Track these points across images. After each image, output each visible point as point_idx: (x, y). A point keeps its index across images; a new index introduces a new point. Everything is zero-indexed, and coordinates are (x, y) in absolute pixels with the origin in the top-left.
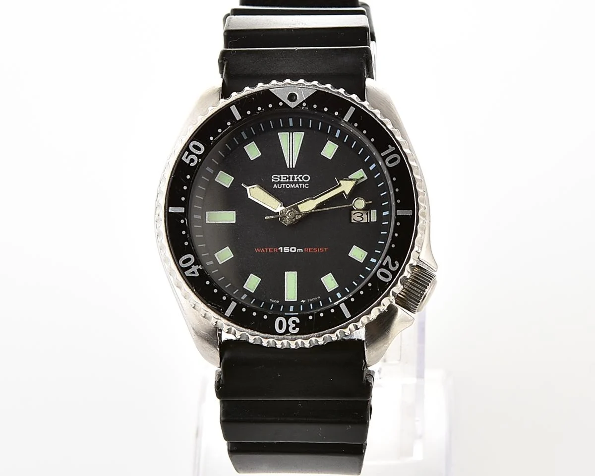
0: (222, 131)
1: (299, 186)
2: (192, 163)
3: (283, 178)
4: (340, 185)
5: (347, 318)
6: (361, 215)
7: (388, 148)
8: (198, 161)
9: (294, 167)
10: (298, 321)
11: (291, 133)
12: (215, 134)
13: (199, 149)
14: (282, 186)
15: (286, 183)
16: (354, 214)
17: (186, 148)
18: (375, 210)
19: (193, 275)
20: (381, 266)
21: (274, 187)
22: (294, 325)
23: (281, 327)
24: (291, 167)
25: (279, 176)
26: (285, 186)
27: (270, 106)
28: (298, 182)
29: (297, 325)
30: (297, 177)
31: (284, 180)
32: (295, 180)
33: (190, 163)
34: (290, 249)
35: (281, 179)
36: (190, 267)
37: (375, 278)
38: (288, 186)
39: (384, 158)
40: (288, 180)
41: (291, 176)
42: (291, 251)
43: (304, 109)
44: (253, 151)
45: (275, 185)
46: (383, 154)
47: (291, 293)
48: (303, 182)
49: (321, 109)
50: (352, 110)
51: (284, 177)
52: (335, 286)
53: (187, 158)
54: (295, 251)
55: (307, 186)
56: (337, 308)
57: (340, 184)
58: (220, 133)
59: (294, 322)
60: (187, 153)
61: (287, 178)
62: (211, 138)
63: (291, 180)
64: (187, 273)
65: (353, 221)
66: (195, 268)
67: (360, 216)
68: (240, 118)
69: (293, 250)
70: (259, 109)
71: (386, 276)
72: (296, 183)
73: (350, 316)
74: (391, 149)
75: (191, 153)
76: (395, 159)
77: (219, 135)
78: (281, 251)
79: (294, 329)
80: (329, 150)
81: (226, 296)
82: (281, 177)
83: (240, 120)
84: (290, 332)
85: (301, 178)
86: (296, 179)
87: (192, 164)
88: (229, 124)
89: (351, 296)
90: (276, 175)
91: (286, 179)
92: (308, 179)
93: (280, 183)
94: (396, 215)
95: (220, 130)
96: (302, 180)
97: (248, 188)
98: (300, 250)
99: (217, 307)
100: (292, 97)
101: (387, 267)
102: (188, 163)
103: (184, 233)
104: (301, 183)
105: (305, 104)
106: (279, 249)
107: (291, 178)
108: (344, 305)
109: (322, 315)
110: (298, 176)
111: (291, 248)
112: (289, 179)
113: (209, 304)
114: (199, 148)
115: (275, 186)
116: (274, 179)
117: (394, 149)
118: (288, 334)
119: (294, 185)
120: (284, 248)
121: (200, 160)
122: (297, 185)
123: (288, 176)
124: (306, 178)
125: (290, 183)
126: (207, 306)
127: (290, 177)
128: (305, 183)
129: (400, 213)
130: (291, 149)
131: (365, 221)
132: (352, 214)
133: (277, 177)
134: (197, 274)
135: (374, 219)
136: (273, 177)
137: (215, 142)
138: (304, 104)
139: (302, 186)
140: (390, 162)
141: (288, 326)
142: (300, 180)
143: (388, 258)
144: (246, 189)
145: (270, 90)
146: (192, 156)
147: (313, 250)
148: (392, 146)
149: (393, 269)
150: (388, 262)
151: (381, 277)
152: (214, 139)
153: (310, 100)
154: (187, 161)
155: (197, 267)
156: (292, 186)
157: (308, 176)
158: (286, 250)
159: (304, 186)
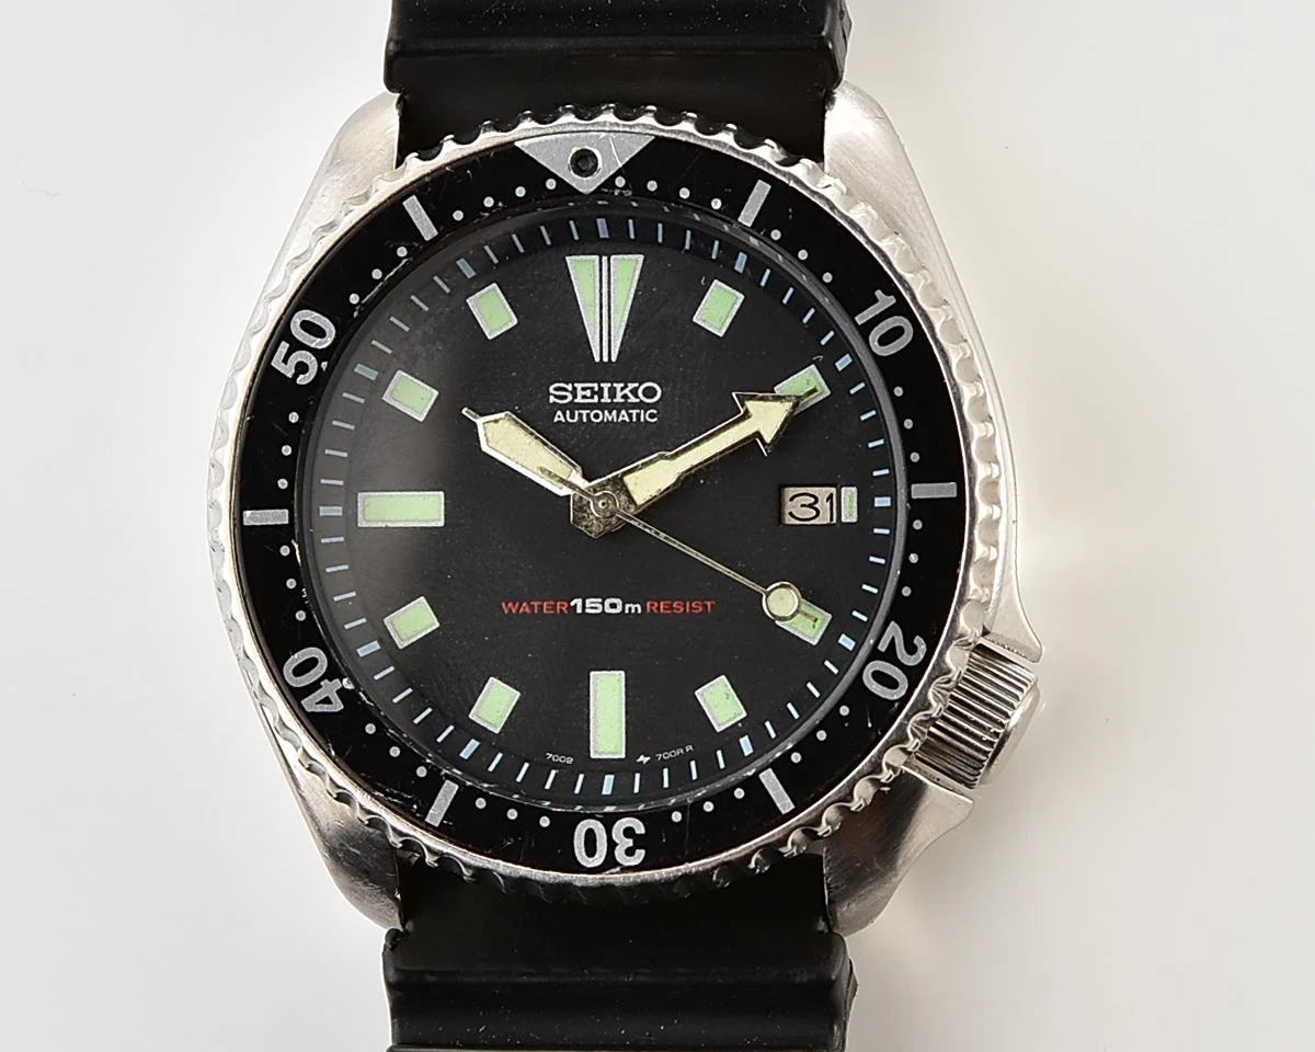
0: (384, 276)
1: (630, 415)
2: (301, 376)
3: (583, 391)
4: (747, 415)
5: (784, 812)
6: (813, 500)
7: (876, 301)
8: (320, 369)
9: (614, 359)
10: (640, 829)
11: (605, 258)
12: (365, 285)
13: (318, 332)
14: (580, 415)
15: (590, 407)
16: (792, 499)
17: (282, 332)
18: (854, 489)
19: (325, 708)
20: (875, 655)
21: (556, 419)
22: (630, 843)
23: (591, 850)
24: (605, 359)
25: (570, 387)
26: (588, 415)
27: (520, 192)
28: (626, 406)
29: (639, 841)
30: (622, 389)
31: (584, 397)
32: (619, 399)
33: (296, 376)
34: (603, 603)
35: (575, 396)
36: (316, 686)
37: (857, 690)
38: (596, 416)
39: (865, 330)
41: (606, 386)
42: (609, 610)
43: (621, 194)
44: (493, 313)
45: (559, 413)
46: (861, 319)
47: (608, 733)
48: (641, 405)
49: (667, 193)
50: (761, 190)
51: (584, 389)
52: (736, 715)
53: (285, 361)
54: (618, 610)
55: (652, 416)
56: (753, 784)
57: (747, 412)
58: (378, 281)
59: (629, 832)
60: (284, 346)
61: (593, 393)
62: (354, 299)
63: (606, 399)
64: (310, 704)
65: (789, 520)
68: (435, 233)
70: (489, 202)
71: (891, 683)
72: (619, 407)
73: (793, 807)
74: (885, 301)
75: (296, 346)
76: (897, 332)
77: (377, 289)
78: (579, 611)
79: (630, 852)
80: (718, 308)
81: (426, 765)
82: (575, 389)
83: (435, 240)
84: (618, 864)
85: (634, 392)
86: (619, 394)
87: (302, 380)
88: (402, 252)
89: (790, 746)
90: (562, 385)
91: (592, 397)
92: (655, 394)
93: (573, 407)
94: (910, 500)
95: (377, 274)
96: (636, 399)
97: (480, 421)
98: (633, 606)
99: (401, 798)
100: (584, 162)
101: (890, 656)
102: (290, 375)
103: (291, 584)
104: (634, 406)
105: (624, 182)
106: (572, 605)
107: (606, 394)
108: (773, 775)
109: (709, 807)
110: (626, 387)
111: (608, 601)
112: (601, 397)
113: (376, 793)
114: (322, 329)
115: (559, 417)
116: (556, 397)
117: (892, 300)
118: (614, 870)
119: (614, 412)
120: (588, 601)
121: (324, 365)
122: (623, 412)
123: (596, 386)
125: (601, 406)
126: (373, 796)
127: (601, 389)
128: (647, 407)
129: (922, 491)
130: (605, 307)
131: (824, 520)
132: (787, 499)
133: (566, 390)
134: (338, 705)
135: (850, 514)
136: (551, 389)
137: (367, 309)
138: (620, 182)
139: (638, 415)
140: (884, 341)
141: (612, 845)
142: (632, 399)
143: (894, 630)
144: (475, 424)
145: (517, 144)
146: (300, 356)
147: (671, 608)
148: (887, 293)
149: (911, 661)
150: (893, 639)
151: (876, 688)
152: (361, 299)
153: (635, 169)
154: (288, 371)
155: (337, 684)
156: (608, 416)
157: (656, 386)
158: (593, 606)
159: (644, 416)
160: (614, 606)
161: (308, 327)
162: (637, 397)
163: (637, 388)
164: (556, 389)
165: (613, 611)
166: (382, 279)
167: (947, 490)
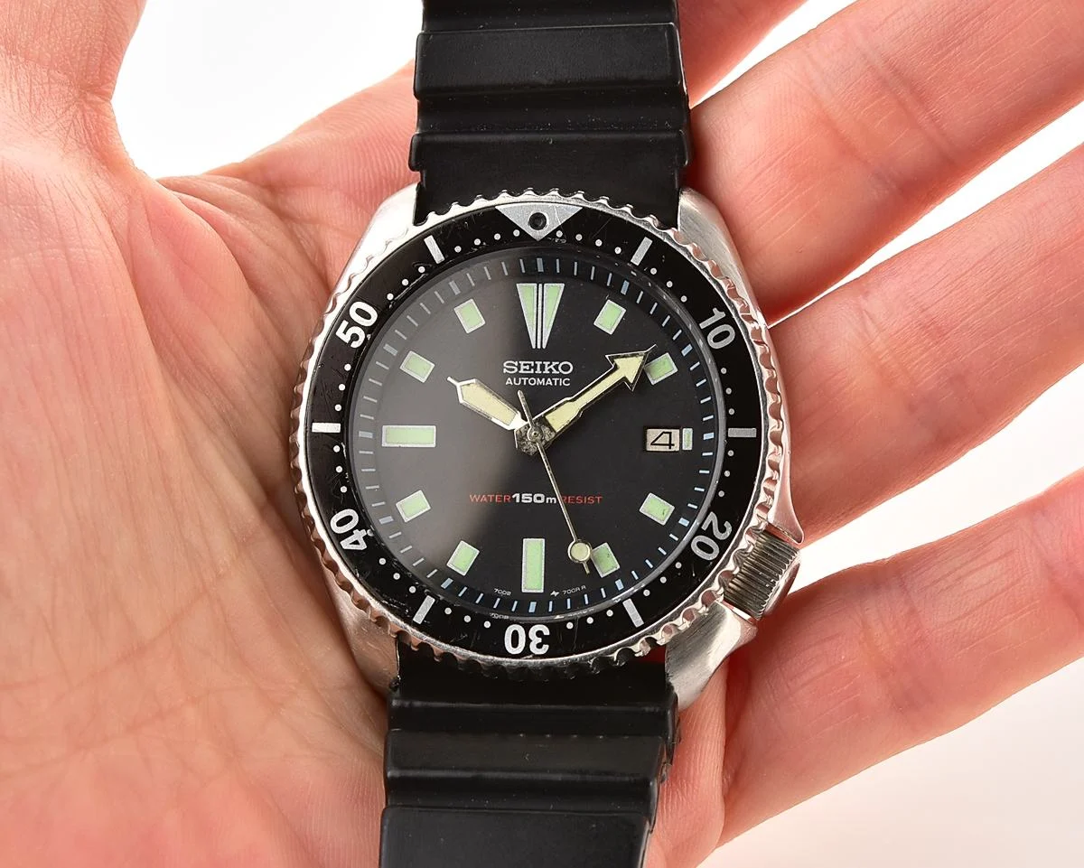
0: (410, 284)
1: (553, 382)
2: (354, 342)
5: (637, 626)
7: (714, 315)
8: (366, 339)
9: (544, 347)
10: (546, 632)
11: (540, 285)
12: (397, 289)
13: (366, 316)
14: (522, 381)
15: (528, 376)
17: (344, 315)
18: (691, 430)
19: (355, 547)
20: (699, 532)
21: (507, 383)
22: (540, 640)
23: (515, 643)
24: (539, 347)
25: (516, 364)
26: (527, 381)
27: (497, 237)
28: (551, 375)
29: (545, 640)
30: (549, 365)
31: (525, 370)
32: (546, 372)
33: (351, 342)
34: (532, 497)
35: (519, 369)
36: (350, 533)
37: (687, 554)
38: (532, 382)
39: (706, 332)
40: (532, 371)
41: (539, 363)
42: (536, 501)
43: (559, 241)
44: (470, 318)
45: (509, 379)
46: (703, 325)
47: (533, 577)
48: (560, 376)
49: (589, 242)
50: (646, 244)
51: (525, 365)
52: (615, 566)
53: (345, 332)
54: (542, 501)
55: (566, 382)
56: (619, 608)
58: (405, 287)
59: (539, 634)
60: (345, 324)
61: (531, 367)
63: (538, 371)
64: (346, 544)
65: (650, 448)
66: (359, 535)
68: (443, 258)
69: (539, 498)
70: (477, 242)
71: (709, 550)
72: (546, 376)
73: (642, 623)
74: (718, 315)
75: (352, 323)
76: (725, 335)
77: (404, 292)
78: (518, 501)
79: (539, 646)
80: (610, 317)
81: (415, 586)
82: (519, 364)
83: (442, 263)
84: (531, 653)
85: (556, 367)
86: (547, 368)
87: (355, 345)
88: (422, 269)
89: (643, 585)
90: (512, 362)
91: (530, 370)
92: (569, 369)
93: (518, 375)
94: (727, 437)
97: (458, 385)
98: (551, 499)
99: (399, 605)
100: (537, 220)
101: (709, 533)
102: (347, 341)
103: (339, 469)
104: (556, 376)
105: (561, 234)
106: (514, 496)
107: (538, 368)
108: (632, 603)
109: (590, 621)
110: (551, 364)
111: (536, 496)
112: (535, 370)
113: (384, 601)
114: (368, 313)
115: (509, 381)
116: (508, 369)
117: (723, 315)
118: (528, 657)
119: (543, 379)
120: (523, 495)
121: (369, 336)
122: (549, 379)
123: (532, 363)
124: (566, 368)
125: (535, 375)
126: (381, 603)
127: (536, 365)
128: (563, 377)
129: (735, 433)
130: (540, 316)
132: (650, 435)
133: (514, 365)
134: (363, 546)
135: (688, 446)
136: (505, 365)
137: (397, 303)
138: (559, 234)
139: (558, 381)
140: (717, 339)
141: (528, 641)
142: (555, 372)
143: (712, 517)
144: (456, 387)
145: (496, 207)
146: (354, 330)
147: (575, 500)
148: (720, 310)
149: (722, 537)
150: (711, 523)
151: (699, 552)
152: (395, 297)
153: (569, 226)
154: (346, 338)
155: (363, 533)
156: (539, 382)
157: (570, 364)
158: (527, 498)
159: (562, 382)
161: (360, 312)
162: (557, 370)
163: (558, 365)
164: (508, 364)
165: (539, 501)
166: (408, 286)
167: (750, 433)
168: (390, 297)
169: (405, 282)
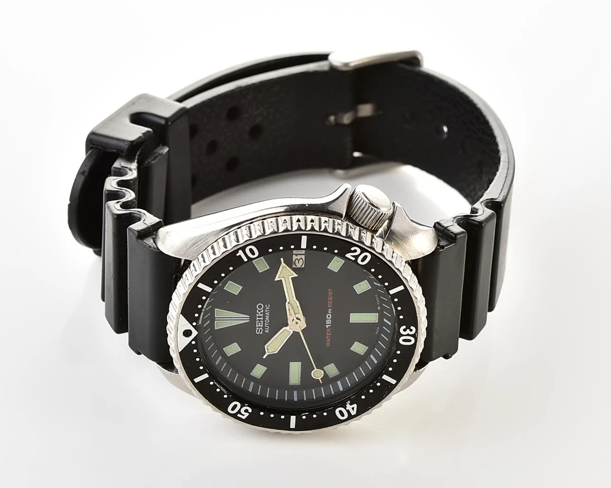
0: (218, 388)
1: (267, 312)
3: (259, 325)
5: (404, 288)
7: (240, 256)
9: (248, 317)
10: (404, 327)
11: (216, 320)
12: (221, 393)
13: (235, 406)
14: (267, 325)
15: (264, 323)
17: (234, 416)
19: (355, 409)
20: (356, 261)
22: (408, 330)
23: (409, 341)
24: (249, 319)
25: (257, 328)
26: (267, 323)
27: (195, 351)
28: (264, 313)
29: (408, 327)
31: (261, 325)
32: (262, 315)
33: (249, 413)
35: (261, 327)
36: (348, 411)
37: (366, 266)
38: (267, 321)
39: (249, 259)
40: (262, 321)
41: (257, 319)
42: (330, 318)
43: (198, 324)
44: (233, 349)
46: (246, 260)
47: (370, 318)
48: (264, 309)
50: (201, 285)
51: (258, 324)
52: (366, 283)
53: (243, 415)
55: (268, 306)
56: (394, 296)
59: (405, 330)
60: (239, 415)
61: (260, 322)
64: (354, 413)
66: (349, 407)
67: (299, 261)
68: (206, 374)
69: (329, 316)
70: (198, 359)
71: (366, 257)
72: (265, 315)
73: (402, 286)
74: (240, 253)
75: (239, 412)
76: (251, 250)
77: (223, 390)
79: (411, 330)
80: (234, 288)
81: (377, 383)
83: (209, 375)
84: (415, 334)
86: (260, 315)
87: (250, 411)
88: (212, 383)
89: (383, 286)
90: (257, 330)
92: (261, 306)
93: (264, 327)
94: (306, 249)
99: (386, 390)
100: (187, 333)
103: (315, 416)
107: (260, 319)
108: (391, 290)
109: (399, 308)
110: (258, 313)
111: (327, 318)
115: (267, 331)
116: (260, 332)
117: (241, 251)
121: (246, 405)
123: (257, 322)
124: (260, 307)
125: (264, 320)
126: (385, 398)
127: (258, 320)
128: (265, 307)
129: (304, 245)
130: (231, 319)
131: (303, 257)
134: (355, 406)
136: (258, 333)
137: (229, 393)
138: (194, 324)
140: (253, 254)
141: (408, 335)
142: (262, 311)
144: (268, 355)
145: (178, 353)
146: (242, 411)
148: (238, 252)
149: (359, 251)
150: (351, 256)
151: (366, 261)
153: (190, 319)
154: (247, 415)
155: (348, 406)
156: (267, 318)
157: (258, 305)
158: (329, 322)
159: (268, 308)
160: (329, 317)
161: (233, 409)
163: (259, 310)
164: (258, 332)
165: (331, 316)
166: (220, 389)
167: (304, 239)
168: (225, 396)
169: (218, 390)
